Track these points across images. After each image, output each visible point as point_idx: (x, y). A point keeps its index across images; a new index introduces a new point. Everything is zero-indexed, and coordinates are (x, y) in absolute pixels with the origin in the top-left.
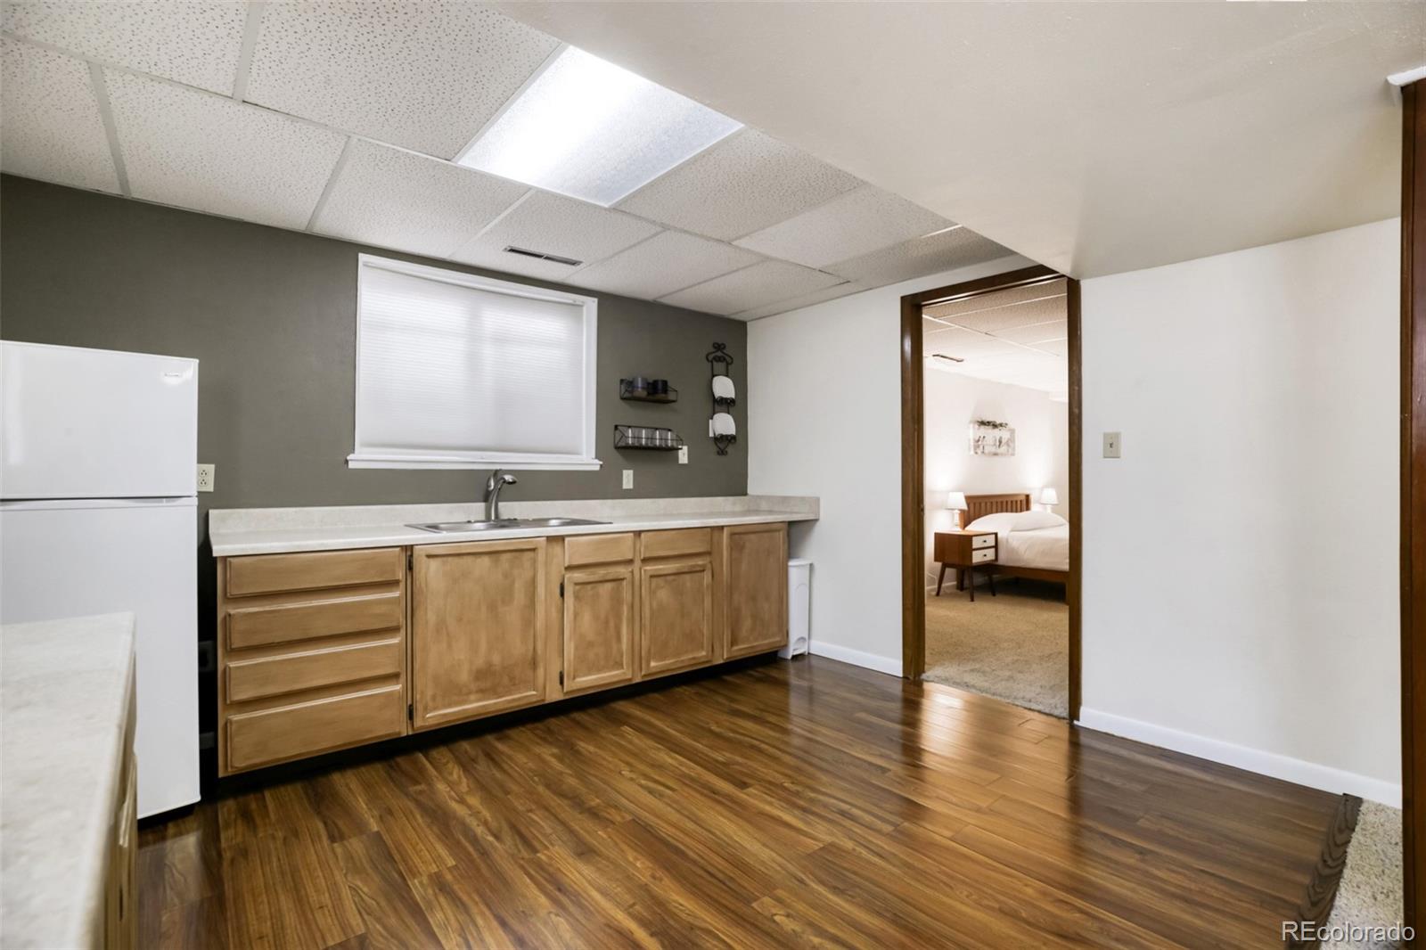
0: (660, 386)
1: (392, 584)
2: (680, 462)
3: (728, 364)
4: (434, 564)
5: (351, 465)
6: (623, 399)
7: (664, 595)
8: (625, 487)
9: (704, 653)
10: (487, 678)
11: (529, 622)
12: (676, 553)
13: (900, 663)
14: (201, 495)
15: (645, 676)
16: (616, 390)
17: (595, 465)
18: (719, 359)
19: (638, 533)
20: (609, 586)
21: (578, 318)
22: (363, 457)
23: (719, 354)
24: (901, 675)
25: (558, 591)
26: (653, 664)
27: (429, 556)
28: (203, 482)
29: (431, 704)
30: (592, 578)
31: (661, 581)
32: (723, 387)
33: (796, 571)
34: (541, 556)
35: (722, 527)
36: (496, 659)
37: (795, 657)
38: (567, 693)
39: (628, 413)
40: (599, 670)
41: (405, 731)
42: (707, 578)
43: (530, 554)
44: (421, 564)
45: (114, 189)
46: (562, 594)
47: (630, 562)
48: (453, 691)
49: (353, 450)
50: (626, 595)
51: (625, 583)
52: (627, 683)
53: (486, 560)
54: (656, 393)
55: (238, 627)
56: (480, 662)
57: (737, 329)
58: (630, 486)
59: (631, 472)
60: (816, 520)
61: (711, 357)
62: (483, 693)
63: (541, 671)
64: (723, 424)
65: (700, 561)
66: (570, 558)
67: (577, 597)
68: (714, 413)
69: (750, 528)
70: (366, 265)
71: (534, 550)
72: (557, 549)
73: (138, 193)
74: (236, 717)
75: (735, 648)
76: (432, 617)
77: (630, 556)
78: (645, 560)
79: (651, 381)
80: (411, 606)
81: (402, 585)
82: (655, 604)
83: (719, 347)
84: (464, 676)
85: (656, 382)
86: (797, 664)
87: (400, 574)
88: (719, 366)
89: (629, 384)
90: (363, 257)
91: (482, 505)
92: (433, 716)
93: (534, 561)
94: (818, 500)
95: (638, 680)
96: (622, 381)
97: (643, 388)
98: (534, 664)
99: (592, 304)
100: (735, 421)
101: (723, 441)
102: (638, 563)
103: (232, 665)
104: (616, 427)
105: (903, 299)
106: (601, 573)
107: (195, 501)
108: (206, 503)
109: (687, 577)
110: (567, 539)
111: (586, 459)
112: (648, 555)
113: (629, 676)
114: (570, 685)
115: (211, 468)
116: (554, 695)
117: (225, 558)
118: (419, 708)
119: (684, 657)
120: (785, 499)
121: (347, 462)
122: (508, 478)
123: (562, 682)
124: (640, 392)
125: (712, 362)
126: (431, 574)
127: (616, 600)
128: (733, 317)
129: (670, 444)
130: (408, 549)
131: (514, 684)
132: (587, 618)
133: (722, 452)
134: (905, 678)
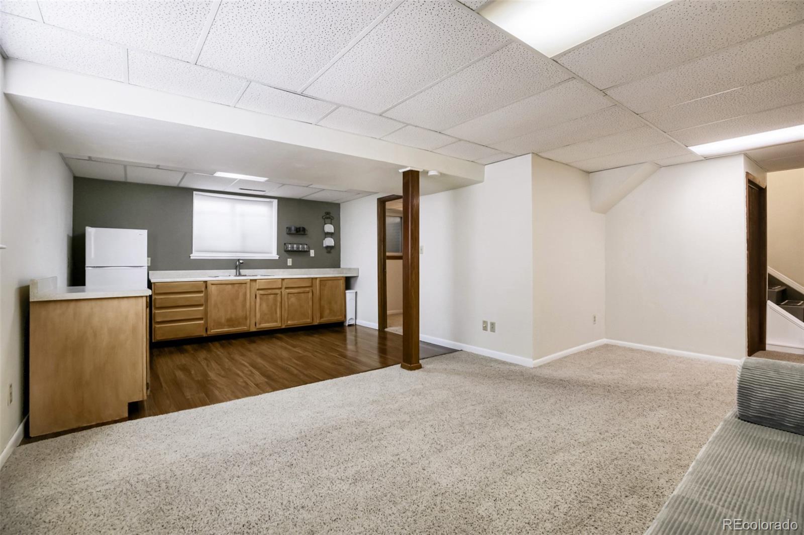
0: (301, 229)
1: (201, 292)
2: (311, 256)
3: (331, 220)
4: (214, 287)
5: (191, 258)
6: (288, 234)
7: (293, 300)
8: (288, 264)
9: (309, 320)
10: (230, 322)
11: (244, 305)
12: (297, 286)
13: (377, 325)
14: (148, 266)
15: (286, 326)
16: (285, 231)
17: (277, 257)
18: (328, 218)
19: (283, 279)
20: (272, 296)
21: (272, 206)
22: (195, 255)
23: (328, 216)
24: (377, 329)
25: (254, 297)
26: (289, 322)
27: (212, 284)
28: (148, 263)
29: (212, 328)
30: (266, 293)
31: (292, 295)
32: (329, 228)
33: (349, 294)
34: (248, 285)
35: (316, 278)
36: (233, 316)
37: (350, 325)
38: (258, 329)
39: (289, 239)
40: (269, 323)
41: (205, 335)
42: (310, 294)
43: (245, 285)
44: (209, 286)
45: (123, 180)
46: (256, 298)
47: (281, 288)
48: (220, 325)
49: (192, 253)
50: (279, 299)
51: (278, 295)
52: (279, 328)
53: (230, 286)
54: (300, 231)
55: (158, 301)
56: (228, 316)
57: (337, 206)
58: (291, 264)
59: (291, 260)
60: (357, 277)
61: (324, 217)
62: (229, 326)
63: (248, 321)
64: (329, 242)
65: (307, 289)
66: (259, 286)
67: (261, 299)
68: (326, 237)
69: (329, 279)
70: (196, 194)
71: (246, 283)
72: (253, 284)
73: (130, 180)
74: (157, 326)
75: (322, 320)
76: (213, 302)
77: (280, 286)
78: (286, 288)
79: (298, 227)
80: (207, 298)
81: (204, 293)
82: (290, 303)
83: (328, 213)
84: (223, 320)
85: (300, 228)
86: (350, 328)
87: (203, 289)
88: (327, 221)
89: (289, 229)
90: (194, 192)
91: (235, 270)
92: (214, 331)
93: (246, 288)
94: (358, 269)
95: (284, 327)
96: (287, 228)
97: (294, 230)
98: (246, 318)
99: (275, 202)
100: (334, 241)
101: (329, 248)
102: (283, 289)
103: (156, 311)
104: (285, 244)
105: (378, 199)
106: (270, 291)
107: (146, 268)
108: (150, 268)
109: (303, 294)
110: (257, 281)
111: (274, 255)
112: (287, 286)
113: (280, 325)
114: (258, 326)
115: (150, 259)
116: (253, 329)
117: (154, 283)
118: (209, 329)
119: (301, 321)
120: (350, 269)
121: (190, 257)
122: (241, 261)
123: (256, 325)
124: (293, 231)
125: (324, 219)
126: (213, 289)
127: (275, 300)
128: (334, 202)
129: (306, 249)
130: (206, 282)
131: (239, 324)
132: (264, 305)
133: (329, 252)
134: (379, 330)
